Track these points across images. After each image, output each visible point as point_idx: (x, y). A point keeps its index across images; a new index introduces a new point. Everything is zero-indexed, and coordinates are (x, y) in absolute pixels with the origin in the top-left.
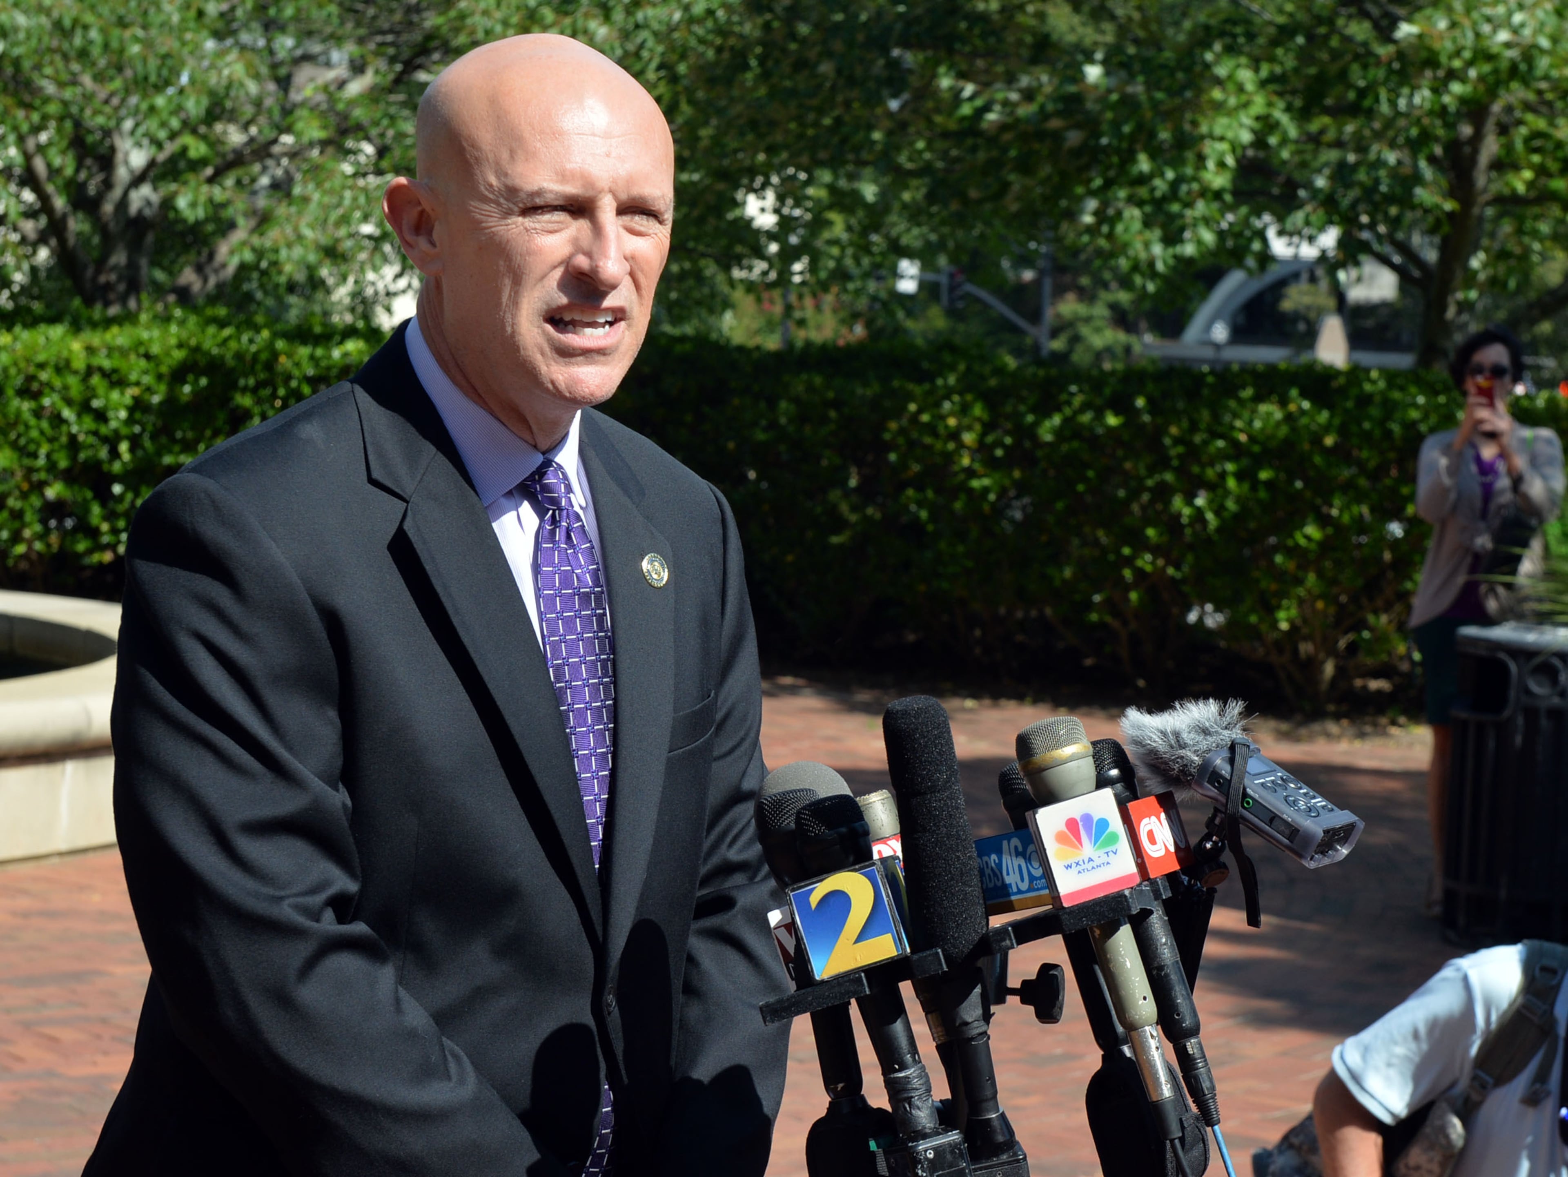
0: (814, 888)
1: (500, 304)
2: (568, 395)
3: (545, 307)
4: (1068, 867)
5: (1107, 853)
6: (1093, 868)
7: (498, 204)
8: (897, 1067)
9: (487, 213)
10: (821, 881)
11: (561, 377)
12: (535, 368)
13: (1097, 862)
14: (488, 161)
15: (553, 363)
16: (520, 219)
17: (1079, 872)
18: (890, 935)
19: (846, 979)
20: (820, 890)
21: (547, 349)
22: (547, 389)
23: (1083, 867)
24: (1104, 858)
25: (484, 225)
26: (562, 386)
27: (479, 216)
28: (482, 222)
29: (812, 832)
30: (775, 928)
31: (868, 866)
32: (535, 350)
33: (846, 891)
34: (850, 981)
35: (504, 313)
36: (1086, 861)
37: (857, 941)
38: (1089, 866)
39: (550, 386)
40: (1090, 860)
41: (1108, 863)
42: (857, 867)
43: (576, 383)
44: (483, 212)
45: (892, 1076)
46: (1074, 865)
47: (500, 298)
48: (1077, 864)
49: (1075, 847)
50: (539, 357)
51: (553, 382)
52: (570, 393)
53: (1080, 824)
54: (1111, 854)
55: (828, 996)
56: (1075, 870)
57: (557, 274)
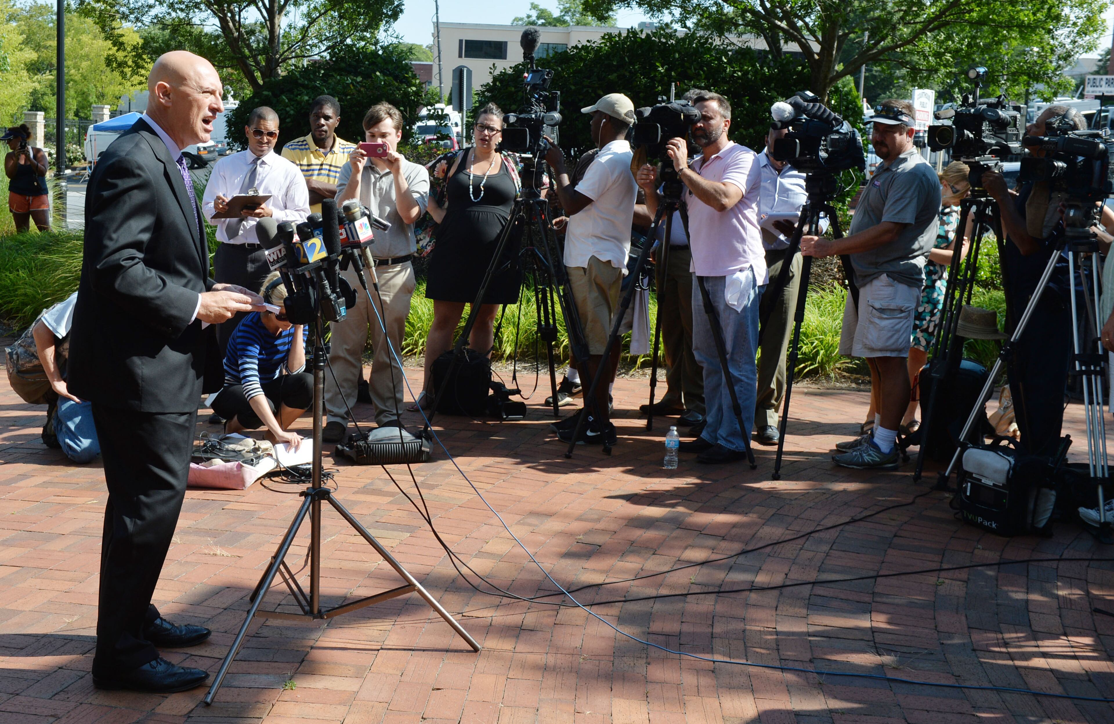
1: (193, 115)
2: (204, 140)
3: (203, 117)
7: (196, 90)
9: (192, 92)
10: (310, 241)
11: (204, 136)
12: (198, 133)
13: (366, 232)
14: (193, 80)
15: (202, 132)
16: (202, 94)
17: (363, 235)
18: (324, 252)
19: (316, 262)
20: (310, 243)
21: (202, 128)
25: (191, 95)
26: (204, 138)
29: (306, 230)
31: (319, 237)
32: (199, 128)
33: (315, 243)
35: (191, 119)
37: (318, 253)
38: (364, 233)
39: (201, 139)
43: (207, 138)
44: (190, 91)
46: (362, 233)
49: (362, 229)
50: (199, 131)
55: (313, 266)
57: (207, 108)
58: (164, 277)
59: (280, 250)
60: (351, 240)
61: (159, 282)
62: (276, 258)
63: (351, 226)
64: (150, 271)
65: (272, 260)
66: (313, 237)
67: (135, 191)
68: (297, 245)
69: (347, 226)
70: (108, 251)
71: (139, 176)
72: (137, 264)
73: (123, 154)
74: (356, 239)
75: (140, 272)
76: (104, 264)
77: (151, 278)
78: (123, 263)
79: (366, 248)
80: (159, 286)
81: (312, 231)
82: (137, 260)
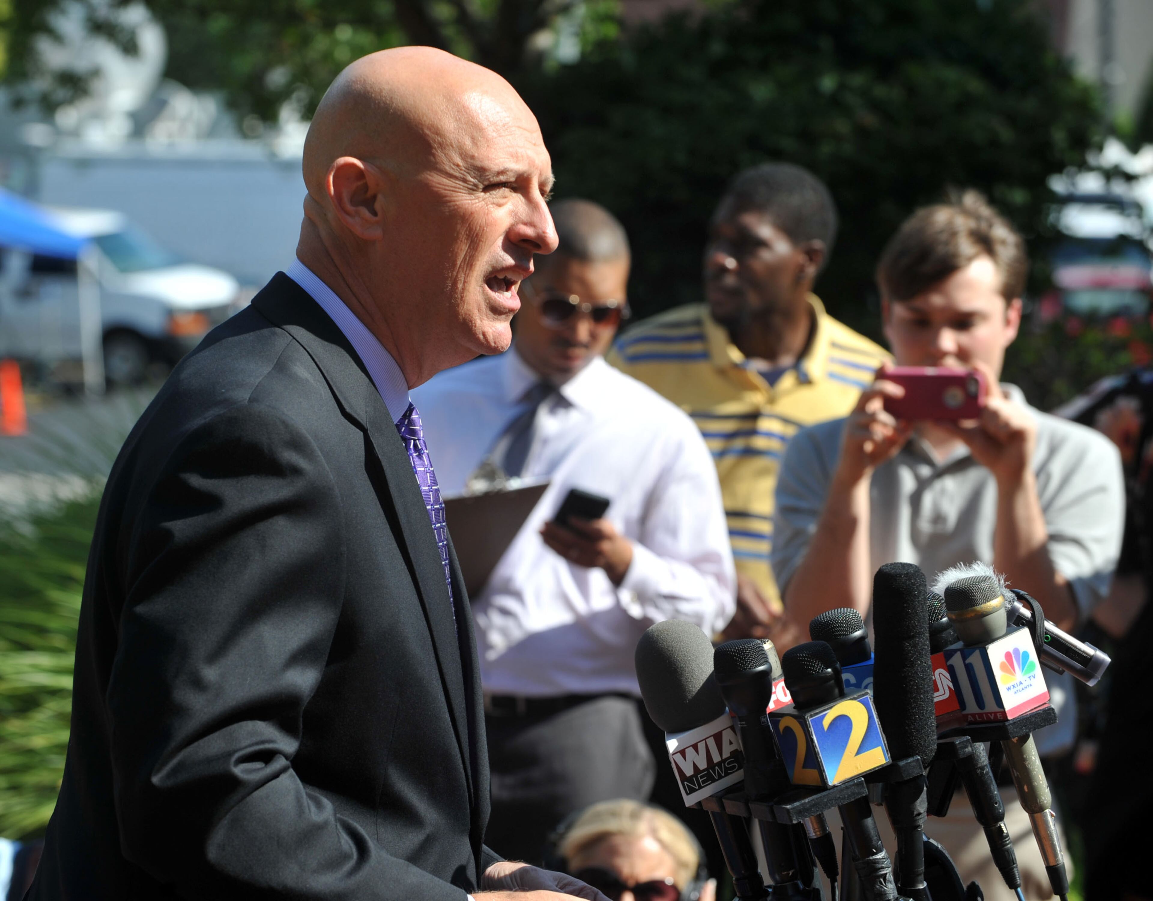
0: (826, 714)
1: (454, 265)
2: (493, 344)
3: (490, 269)
4: (1009, 689)
5: (1030, 677)
6: (1023, 689)
7: (465, 181)
8: (875, 851)
9: (452, 189)
10: (831, 708)
11: (490, 331)
12: (471, 321)
13: (1025, 684)
14: (452, 147)
15: (485, 318)
16: (482, 194)
17: (1015, 693)
18: (880, 748)
19: (851, 783)
20: (831, 714)
21: (483, 306)
22: (478, 339)
23: (1017, 688)
24: (1028, 682)
25: (448, 198)
26: (491, 338)
27: (443, 191)
28: (446, 196)
29: (813, 670)
30: (673, 754)
31: (863, 695)
32: (475, 305)
33: (848, 715)
34: (855, 785)
35: (457, 273)
36: (1018, 684)
37: (858, 753)
38: (1020, 687)
39: (481, 337)
40: (1021, 683)
41: (1031, 685)
42: (855, 696)
43: (500, 335)
44: (447, 188)
45: (871, 858)
46: (1012, 687)
47: (456, 261)
48: (1014, 686)
49: (1011, 673)
50: (476, 311)
51: (484, 334)
52: (495, 343)
53: (1013, 656)
54: (1032, 678)
55: (839, 797)
56: (1013, 690)
57: (500, 242)
58: (362, 831)
59: (718, 737)
60: (972, 707)
61: (347, 843)
62: (702, 765)
63: (975, 659)
64: (319, 805)
65: (689, 772)
66: (842, 696)
67: (280, 523)
68: (783, 723)
69: (957, 661)
70: (191, 725)
71: (296, 471)
72: (276, 776)
73: (243, 395)
74: (990, 706)
75: (288, 804)
76: (175, 771)
77: (320, 828)
78: (239, 771)
79: (1024, 739)
80: (345, 857)
81: (837, 674)
82: (281, 762)
